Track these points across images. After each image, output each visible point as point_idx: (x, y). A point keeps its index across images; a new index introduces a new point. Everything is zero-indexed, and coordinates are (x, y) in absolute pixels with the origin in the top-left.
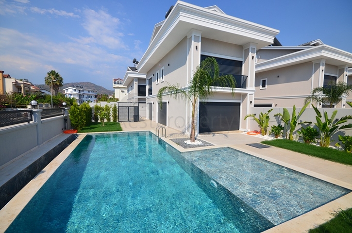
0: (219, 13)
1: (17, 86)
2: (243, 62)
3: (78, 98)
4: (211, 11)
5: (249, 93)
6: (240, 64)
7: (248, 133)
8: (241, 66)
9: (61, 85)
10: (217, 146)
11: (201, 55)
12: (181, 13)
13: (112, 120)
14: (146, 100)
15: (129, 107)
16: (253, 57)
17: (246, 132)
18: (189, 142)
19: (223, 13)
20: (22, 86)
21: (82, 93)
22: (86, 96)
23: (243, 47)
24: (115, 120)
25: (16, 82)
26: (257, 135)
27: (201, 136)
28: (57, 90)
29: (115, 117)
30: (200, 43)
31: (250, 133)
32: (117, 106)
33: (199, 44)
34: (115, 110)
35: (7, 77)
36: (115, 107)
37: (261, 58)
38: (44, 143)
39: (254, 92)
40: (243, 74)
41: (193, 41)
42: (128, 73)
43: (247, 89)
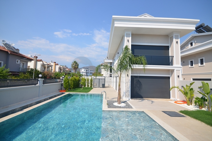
0: (148, 17)
1: (60, 69)
2: (170, 47)
3: (86, 74)
4: (143, 17)
5: (176, 69)
6: (167, 48)
7: (176, 102)
8: (169, 50)
9: (78, 68)
10: (134, 109)
11: (131, 45)
12: (115, 22)
13: (89, 87)
14: (112, 75)
15: (99, 79)
16: (177, 42)
17: (174, 101)
18: (116, 104)
19: (152, 17)
20: (62, 68)
21: (88, 71)
22: (89, 73)
23: (169, 36)
24: (91, 87)
25: (60, 67)
26: (183, 104)
27: (133, 100)
28: (76, 70)
29: (91, 84)
30: (131, 37)
31: (178, 102)
32: (93, 78)
33: (130, 39)
34: (91, 81)
35: (57, 65)
36: (92, 79)
37: (196, 43)
38: (43, 96)
39: (181, 68)
40: (170, 55)
41: (125, 37)
42: (104, 60)
43: (174, 66)
